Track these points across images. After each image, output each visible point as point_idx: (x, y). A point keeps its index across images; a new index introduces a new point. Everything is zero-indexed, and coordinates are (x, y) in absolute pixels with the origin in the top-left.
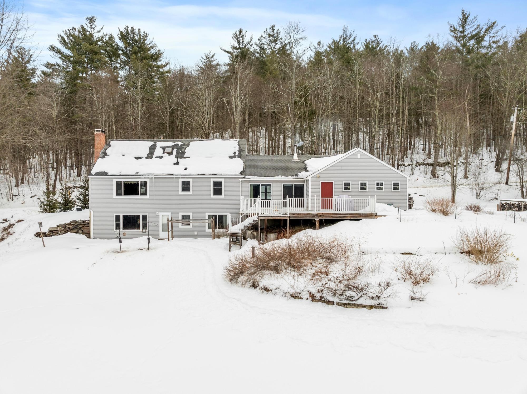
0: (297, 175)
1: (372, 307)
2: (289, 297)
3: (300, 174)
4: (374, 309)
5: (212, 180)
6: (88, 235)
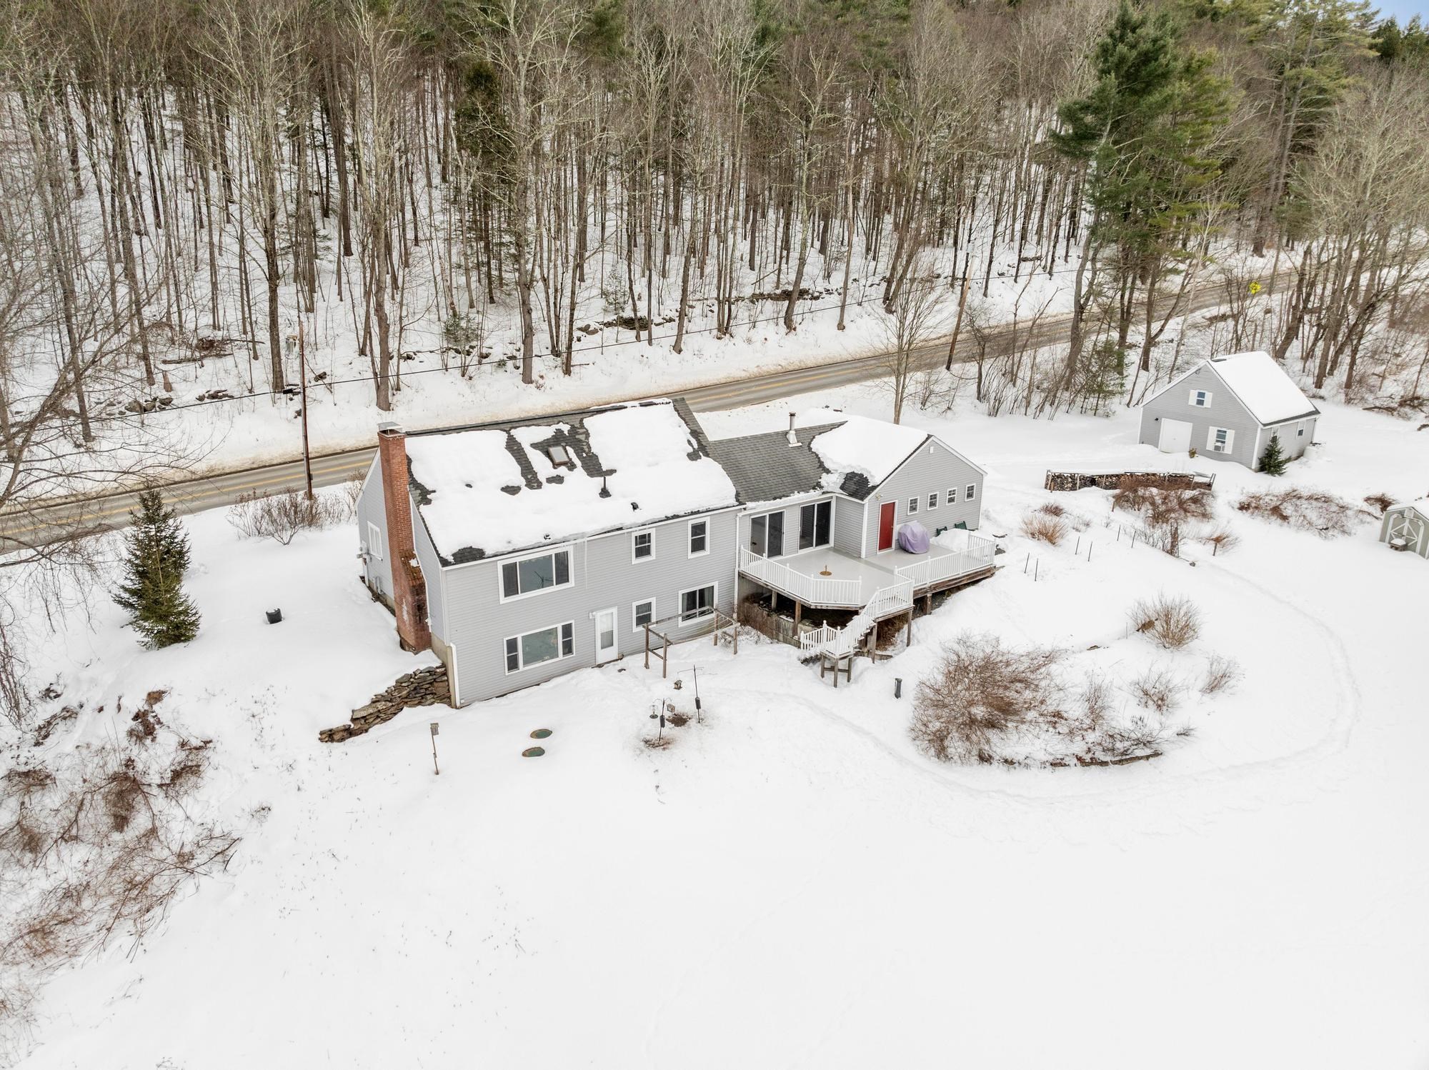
0: (819, 485)
1: (1147, 757)
2: (1049, 768)
3: (823, 482)
4: (1151, 759)
5: (690, 524)
6: (449, 701)
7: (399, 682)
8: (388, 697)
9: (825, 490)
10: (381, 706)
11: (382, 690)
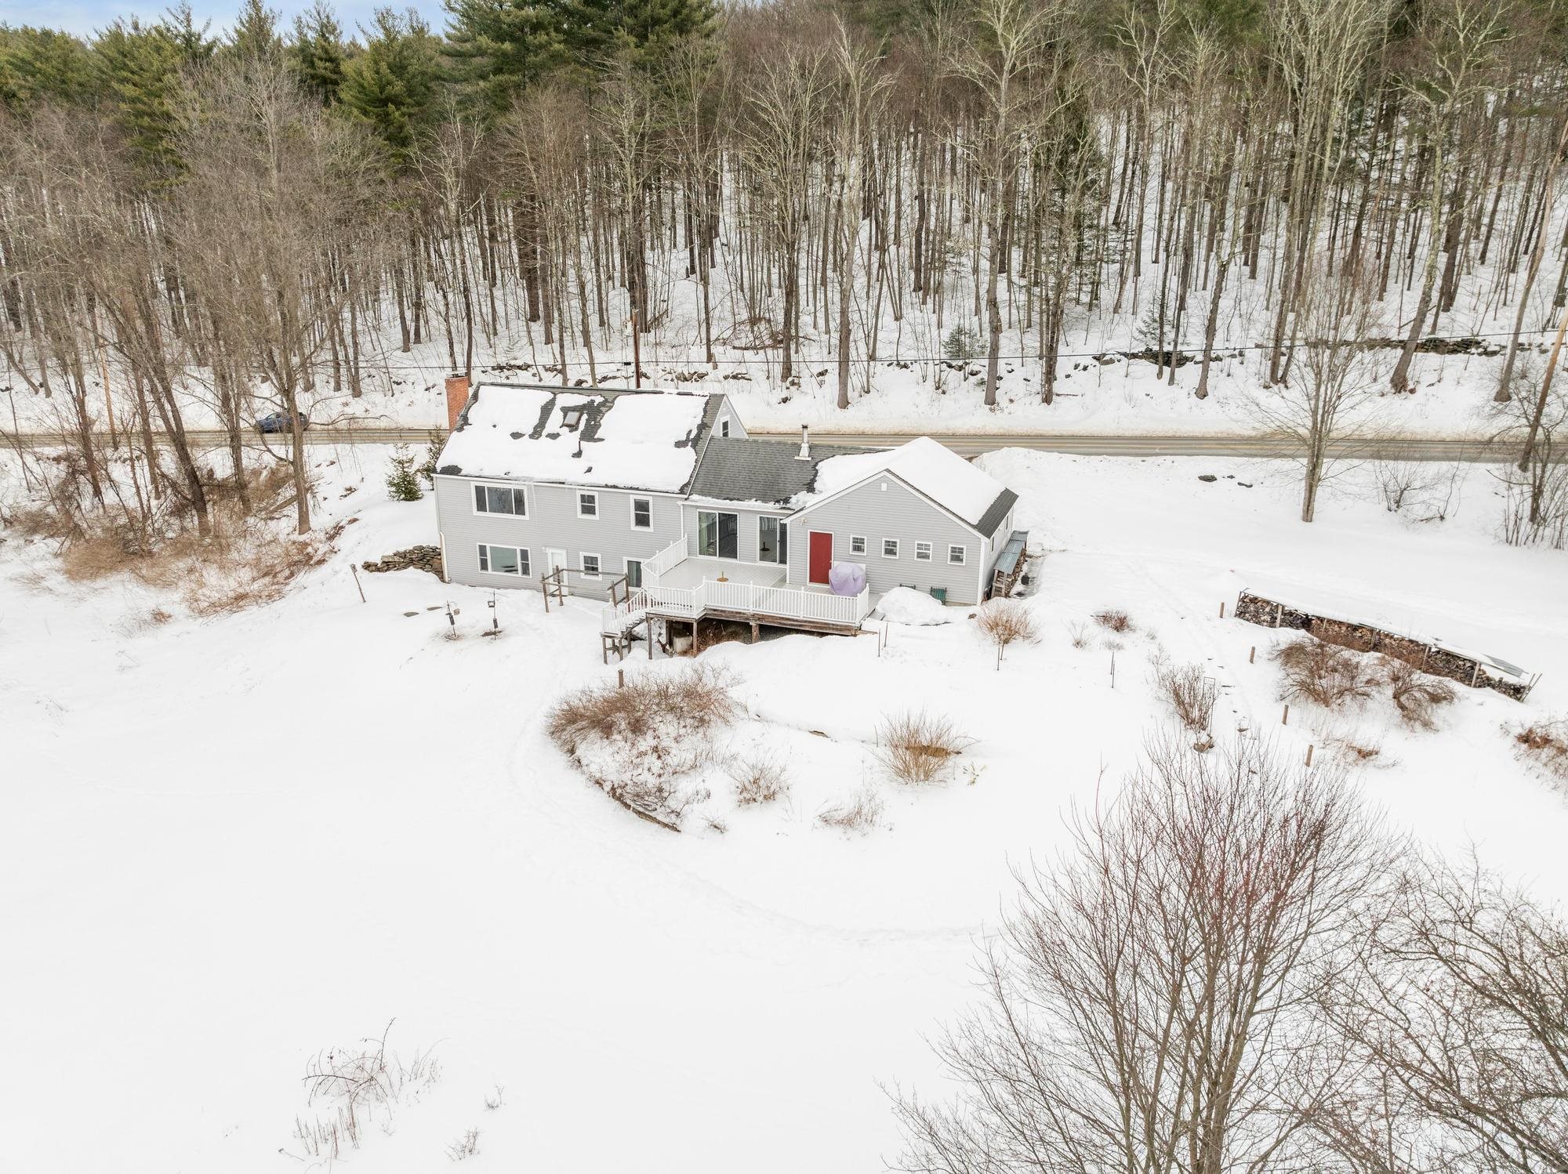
0: (786, 501)
3: (794, 499)
5: (632, 498)
6: (439, 573)
7: (415, 548)
8: (403, 555)
9: (788, 505)
10: (397, 559)
11: (402, 549)
